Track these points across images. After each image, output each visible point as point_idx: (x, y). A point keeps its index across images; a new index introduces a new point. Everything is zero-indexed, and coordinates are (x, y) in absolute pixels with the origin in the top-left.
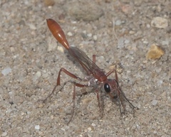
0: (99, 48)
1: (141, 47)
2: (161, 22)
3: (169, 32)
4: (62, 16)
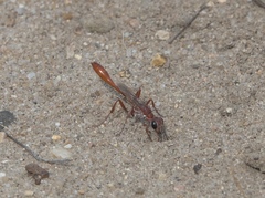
0: (111, 56)
1: (147, 55)
2: (163, 34)
3: (170, 43)
4: (78, 29)
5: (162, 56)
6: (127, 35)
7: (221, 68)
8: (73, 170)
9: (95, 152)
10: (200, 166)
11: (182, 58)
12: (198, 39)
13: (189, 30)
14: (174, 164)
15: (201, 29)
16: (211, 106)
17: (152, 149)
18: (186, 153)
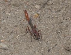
0: (20, 14)
1: (32, 14)
2: (38, 7)
3: (40, 10)
4: (9, 5)
5: (37, 14)
6: (26, 7)
7: (57, 18)
8: (8, 51)
9: (15, 45)
10: (50, 50)
11: (44, 15)
12: (49, 8)
13: (46, 5)
14: (41, 49)
15: (50, 5)
16: (53, 30)
17: (34, 44)
18: (45, 45)
